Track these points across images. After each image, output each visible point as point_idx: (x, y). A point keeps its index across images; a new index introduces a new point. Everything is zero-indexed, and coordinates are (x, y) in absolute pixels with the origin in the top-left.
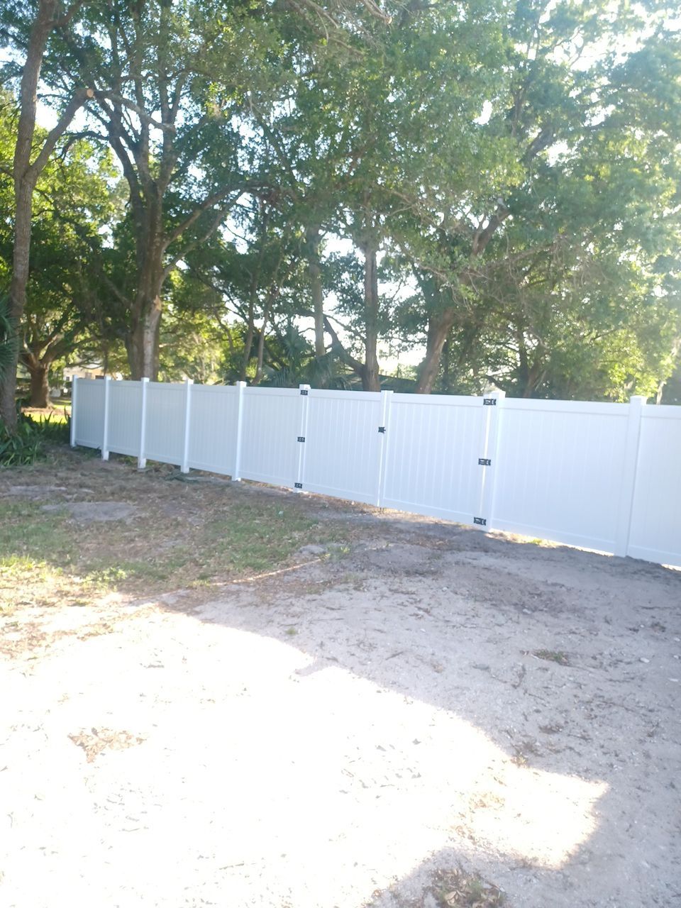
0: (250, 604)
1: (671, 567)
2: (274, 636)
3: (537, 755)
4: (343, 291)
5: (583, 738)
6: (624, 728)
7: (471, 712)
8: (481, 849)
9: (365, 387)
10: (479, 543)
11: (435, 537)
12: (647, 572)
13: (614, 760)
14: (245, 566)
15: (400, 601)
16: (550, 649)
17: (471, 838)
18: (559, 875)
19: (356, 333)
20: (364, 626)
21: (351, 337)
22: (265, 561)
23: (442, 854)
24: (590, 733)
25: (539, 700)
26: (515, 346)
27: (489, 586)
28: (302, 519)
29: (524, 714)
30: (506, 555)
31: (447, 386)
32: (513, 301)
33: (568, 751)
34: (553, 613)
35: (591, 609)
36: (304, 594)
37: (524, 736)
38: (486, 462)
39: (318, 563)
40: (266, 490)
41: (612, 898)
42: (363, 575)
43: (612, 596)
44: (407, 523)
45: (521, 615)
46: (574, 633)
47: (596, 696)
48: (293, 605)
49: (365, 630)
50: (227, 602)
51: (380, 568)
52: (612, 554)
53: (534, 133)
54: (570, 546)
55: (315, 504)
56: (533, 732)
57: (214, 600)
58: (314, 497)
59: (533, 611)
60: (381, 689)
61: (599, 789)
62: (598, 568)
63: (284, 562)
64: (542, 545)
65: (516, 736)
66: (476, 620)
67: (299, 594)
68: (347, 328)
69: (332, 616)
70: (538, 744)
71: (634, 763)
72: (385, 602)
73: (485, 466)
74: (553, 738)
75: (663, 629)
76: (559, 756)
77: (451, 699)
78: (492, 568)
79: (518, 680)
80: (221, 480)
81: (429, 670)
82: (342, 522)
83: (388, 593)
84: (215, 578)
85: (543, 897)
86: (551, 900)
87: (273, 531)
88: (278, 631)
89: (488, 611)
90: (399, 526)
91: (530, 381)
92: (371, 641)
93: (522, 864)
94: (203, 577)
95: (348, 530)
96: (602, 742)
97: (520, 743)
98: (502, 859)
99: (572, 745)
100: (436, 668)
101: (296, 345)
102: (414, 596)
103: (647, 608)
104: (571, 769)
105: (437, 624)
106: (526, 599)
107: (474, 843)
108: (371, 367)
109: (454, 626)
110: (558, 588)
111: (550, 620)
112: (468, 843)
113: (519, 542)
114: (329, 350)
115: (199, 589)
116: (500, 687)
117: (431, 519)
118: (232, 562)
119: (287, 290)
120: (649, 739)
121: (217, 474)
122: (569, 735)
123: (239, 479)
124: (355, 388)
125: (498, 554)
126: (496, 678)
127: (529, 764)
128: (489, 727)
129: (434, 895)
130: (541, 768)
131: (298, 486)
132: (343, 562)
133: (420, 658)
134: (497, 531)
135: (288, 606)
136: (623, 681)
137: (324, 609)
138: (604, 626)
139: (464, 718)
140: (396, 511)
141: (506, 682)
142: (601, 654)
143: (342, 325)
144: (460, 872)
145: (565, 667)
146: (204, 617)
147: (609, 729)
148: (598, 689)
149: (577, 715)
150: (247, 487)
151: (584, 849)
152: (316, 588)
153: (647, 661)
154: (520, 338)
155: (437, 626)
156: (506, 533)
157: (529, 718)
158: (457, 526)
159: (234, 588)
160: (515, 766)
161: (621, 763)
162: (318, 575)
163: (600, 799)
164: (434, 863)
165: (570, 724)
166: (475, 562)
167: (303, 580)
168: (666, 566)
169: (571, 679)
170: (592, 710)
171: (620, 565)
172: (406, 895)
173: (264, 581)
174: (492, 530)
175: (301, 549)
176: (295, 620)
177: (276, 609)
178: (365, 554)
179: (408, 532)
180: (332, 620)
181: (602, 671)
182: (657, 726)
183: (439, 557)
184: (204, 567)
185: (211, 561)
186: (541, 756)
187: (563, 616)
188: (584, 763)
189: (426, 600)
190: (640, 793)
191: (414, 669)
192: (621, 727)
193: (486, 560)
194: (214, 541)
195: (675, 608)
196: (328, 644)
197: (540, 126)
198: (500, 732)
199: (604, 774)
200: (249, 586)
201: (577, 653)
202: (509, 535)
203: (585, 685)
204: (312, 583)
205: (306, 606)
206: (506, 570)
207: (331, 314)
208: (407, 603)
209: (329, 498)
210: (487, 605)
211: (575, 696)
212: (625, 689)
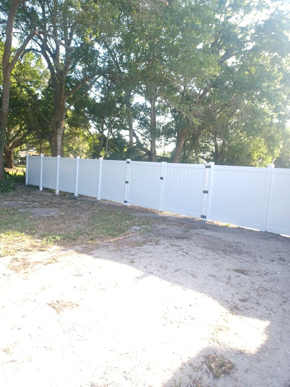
0: (113, 250)
1: (284, 236)
2: (125, 263)
3: (239, 310)
4: (141, 119)
5: (257, 303)
6: (273, 299)
7: (211, 293)
8: (222, 347)
9: (150, 160)
10: (203, 226)
11: (185, 223)
12: (274, 238)
13: (271, 312)
14: (109, 235)
15: (175, 249)
16: (239, 268)
17: (218, 342)
18: (255, 356)
19: (146, 137)
20: (162, 259)
21: (144, 139)
22: (116, 233)
23: (207, 349)
24: (260, 302)
25: (237, 289)
26: (213, 144)
27: (211, 243)
28: (129, 215)
29: (232, 294)
30: (215, 231)
31: (184, 160)
32: (213, 124)
33: (252, 309)
34: (238, 254)
35: (254, 252)
36: (135, 246)
37: (233, 303)
38: (206, 192)
39: (139, 234)
40: (112, 204)
41: (277, 365)
42: (158, 239)
43: (262, 247)
44: (172, 217)
45: (226, 255)
46: (248, 262)
47: (260, 287)
48: (131, 251)
49: (163, 261)
50: (103, 250)
51: (165, 236)
52: (259, 230)
54: (242, 227)
55: (133, 210)
56: (237, 301)
57: (98, 249)
58: (132, 206)
59: (231, 253)
60: (173, 285)
61: (267, 323)
62: (254, 236)
63: (124, 233)
64: (230, 226)
65: (230, 303)
66: (207, 257)
67: (133, 246)
68: (142, 135)
69: (148, 256)
70: (239, 306)
71: (279, 313)
72: (169, 250)
73: (206, 194)
74: (245, 304)
75: (284, 260)
76: (248, 311)
77: (201, 289)
78: (211, 236)
79: (228, 281)
80: (92, 199)
81: (192, 277)
82: (146, 217)
83: (170, 246)
84: (97, 240)
85: (250, 365)
86: (253, 366)
87: (117, 221)
88: (127, 261)
89: (212, 253)
90: (169, 219)
91: (219, 158)
92: (166, 265)
93: (240, 352)
94: (92, 239)
95: (148, 220)
96: (265, 305)
97: (232, 306)
98: (231, 351)
99: (253, 306)
100: (194, 276)
101: (122, 142)
102: (180, 247)
103: (276, 252)
104: (254, 316)
105: (191, 258)
106: (227, 248)
107: (219, 345)
108: (153, 152)
109: (199, 259)
110: (239, 244)
111: (238, 257)
112: (217, 344)
113: (220, 225)
114: (135, 145)
115: (91, 244)
116: (221, 283)
117: (182, 216)
118: (103, 233)
119: (117, 119)
120: (284, 304)
121: (90, 197)
122: (251, 303)
123: (100, 199)
124: (146, 160)
125: (212, 230)
126: (219, 280)
127: (237, 314)
128: (219, 299)
129: (206, 364)
130: (242, 316)
131: (126, 202)
132: (149, 233)
133: (186, 272)
134: (211, 221)
135: (129, 251)
136: (270, 281)
137: (144, 253)
138: (260, 259)
139: (208, 296)
140: (167, 213)
141: (223, 282)
142: (260, 270)
144: (215, 356)
145: (246, 276)
146: (95, 256)
147: (267, 300)
148: (261, 284)
149: (254, 294)
150: (103, 202)
151: (264, 346)
152: (139, 244)
153: (279, 273)
154: (215, 141)
155: (192, 259)
156: (214, 222)
157: (234, 296)
158: (194, 219)
159: (105, 244)
160: (231, 315)
161: (274, 313)
162: (139, 238)
163: (268, 327)
164: (204, 352)
165: (251, 298)
166: (203, 234)
167: (133, 241)
168: (282, 235)
169: (249, 280)
170: (259, 292)
171: (263, 235)
172: (195, 364)
173: (117, 241)
174: (208, 220)
175: (131, 228)
176: (133, 257)
177: (124, 252)
178: (158, 230)
179: (174, 221)
180: (148, 257)
181: (261, 277)
182: (287, 298)
183: (188, 231)
184: (91, 235)
185: (94, 233)
186: (241, 310)
187: (243, 255)
188: (259, 313)
189: (186, 249)
190: (283, 325)
191: (185, 276)
192: (272, 299)
193: (208, 233)
194: (93, 225)
195: (288, 252)
196: (148, 267)
197: (225, 50)
198: (223, 301)
199: (268, 317)
200: (111, 243)
201: (250, 270)
202: (216, 223)
203: (255, 283)
204: (137, 242)
205: (136, 251)
206: (217, 237)
207: (136, 129)
208: (178, 250)
209: (139, 207)
210: (211, 251)
211: (252, 287)
212: (271, 284)
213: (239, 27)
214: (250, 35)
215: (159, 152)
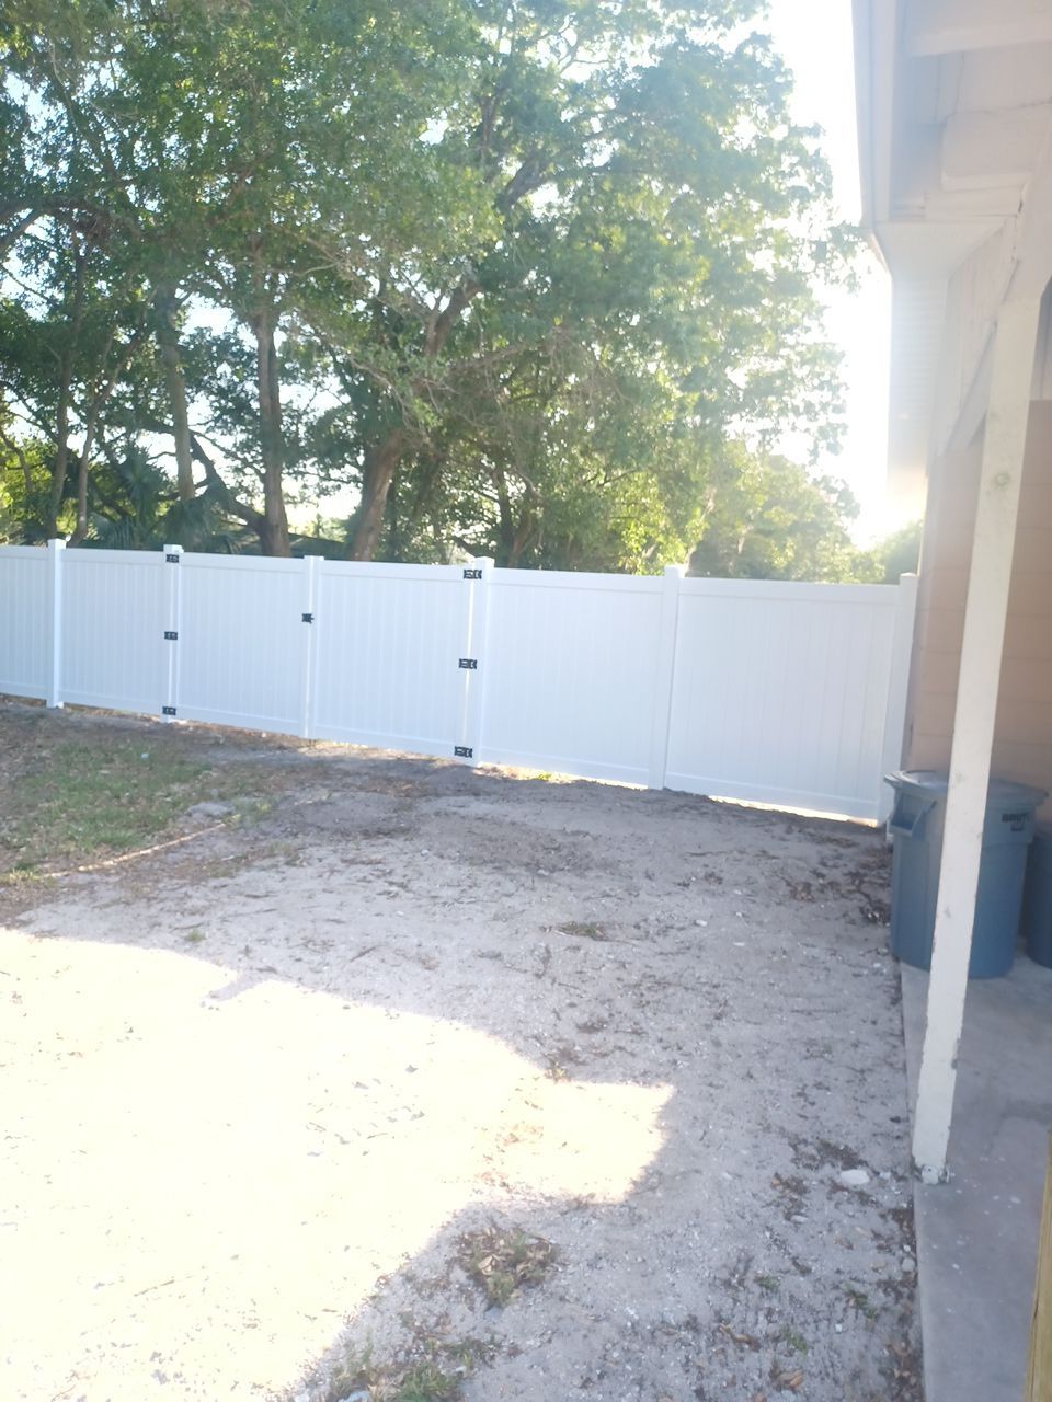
0: (116, 902)
1: (721, 799)
2: (165, 946)
3: (578, 1063)
4: (222, 393)
5: (635, 1032)
6: (685, 1013)
7: (483, 1017)
8: (518, 1197)
9: (266, 549)
10: (463, 784)
11: (399, 779)
12: (691, 808)
13: (676, 1055)
14: (97, 844)
15: (361, 875)
16: (579, 920)
17: (504, 1185)
18: (622, 1210)
19: (245, 463)
20: (311, 917)
21: (237, 470)
22: (130, 833)
23: (466, 1213)
24: (643, 1025)
25: (572, 991)
26: (494, 493)
27: (487, 843)
28: (182, 763)
29: (555, 1012)
30: (505, 798)
31: (395, 550)
32: (489, 424)
33: (617, 1053)
34: (578, 872)
35: (628, 862)
36: (206, 879)
37: (559, 1040)
38: (469, 664)
39: (222, 830)
40: (112, 721)
41: (691, 1223)
42: (295, 842)
43: (651, 843)
44: (354, 761)
45: (536, 879)
46: (608, 896)
47: (644, 976)
48: (190, 897)
49: (313, 921)
50: (74, 902)
51: (323, 830)
52: (646, 787)
53: (511, 167)
54: (590, 779)
55: (201, 740)
56: (568, 1031)
57: (52, 901)
58: (197, 728)
59: (552, 872)
60: (350, 1004)
61: (663, 1093)
62: (628, 807)
63: (162, 832)
64: (552, 780)
65: (548, 1041)
66: (474, 892)
67: (198, 879)
68: (229, 454)
69: (258, 908)
70: (577, 1048)
71: (701, 1055)
72: (337, 880)
73: (468, 670)
74: (597, 1038)
75: (720, 880)
76: (607, 1061)
77: (452, 1004)
78: (489, 817)
79: (541, 967)
80: (27, 707)
81: (418, 969)
82: (251, 765)
83: (341, 866)
84: (47, 866)
85: (607, 1240)
86: (617, 1240)
87: (136, 786)
88: (170, 938)
89: (490, 878)
90: (341, 766)
91: (516, 544)
92: (325, 938)
93: (575, 1205)
94: (23, 866)
95: (261, 777)
96: (659, 1035)
97: (555, 1051)
98: (548, 1204)
99: (622, 1044)
100: (427, 964)
101: (145, 480)
102: (380, 866)
103: (696, 855)
104: (624, 1074)
105: (419, 902)
106: (540, 855)
107: (509, 1191)
108: (274, 519)
109: (445, 903)
110: (580, 837)
111: (576, 880)
112: (502, 1193)
113: (520, 778)
114: (200, 491)
115: (21, 886)
116: (520, 979)
117: (390, 752)
118: (71, 838)
119: (122, 387)
120: (717, 1022)
121: (18, 698)
122: (616, 1032)
123: (61, 705)
124: (247, 551)
125: (493, 798)
126: (512, 968)
127: (569, 1076)
128: (511, 1034)
129: (462, 1267)
130: (586, 1080)
131: (169, 711)
132: (264, 826)
133: (402, 954)
134: (489, 765)
135: (181, 899)
136: (678, 953)
137: (243, 899)
138: (645, 883)
139: (474, 1028)
140: (335, 744)
141: (526, 971)
142: (645, 920)
143: (223, 449)
144: (494, 1231)
145: (601, 943)
146: (37, 929)
147: (667, 1017)
148: (647, 967)
149: (624, 1004)
150: (76, 717)
151: (651, 1171)
152: (221, 869)
153: (704, 923)
154: (499, 483)
155: (420, 906)
156: (501, 767)
157: (563, 1016)
158: (431, 761)
159: (82, 879)
160: (551, 1082)
161: (686, 1058)
162: (224, 848)
163: (666, 1106)
164: (458, 1227)
165: (617, 1016)
166: (462, 811)
167: (199, 858)
168: (714, 798)
169: (611, 957)
170: (642, 995)
171: (657, 801)
172: (425, 1274)
173: (133, 865)
174: (481, 763)
175: (189, 810)
176: (197, 919)
177: (161, 905)
178: (297, 811)
179: (358, 774)
180: (257, 912)
181: (648, 943)
182: (726, 1004)
183: (410, 808)
184: (23, 849)
185: (35, 838)
186: (584, 1063)
187: (591, 874)
188: (641, 1065)
189: (400, 870)
190: (712, 1090)
191: (395, 969)
192: (681, 1012)
193: (478, 807)
194: (32, 807)
195: (731, 852)
196: (257, 948)
197: (520, 158)
198: (526, 1039)
199: (667, 1074)
200: (108, 875)
201: (614, 923)
202: (505, 770)
203: (630, 963)
204: (217, 862)
205: (212, 896)
206: (508, 820)
207: (202, 429)
208: (371, 878)
209: (223, 729)
210: (487, 869)
211: (619, 979)
212: (679, 963)
213: (565, 82)
214: (601, 116)
215: (299, 520)
